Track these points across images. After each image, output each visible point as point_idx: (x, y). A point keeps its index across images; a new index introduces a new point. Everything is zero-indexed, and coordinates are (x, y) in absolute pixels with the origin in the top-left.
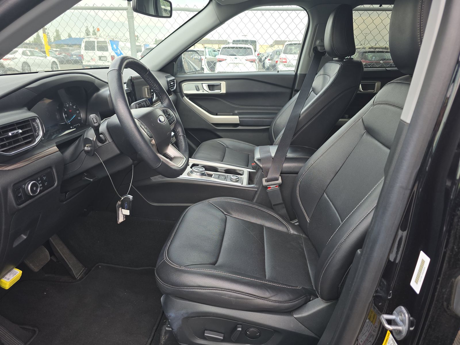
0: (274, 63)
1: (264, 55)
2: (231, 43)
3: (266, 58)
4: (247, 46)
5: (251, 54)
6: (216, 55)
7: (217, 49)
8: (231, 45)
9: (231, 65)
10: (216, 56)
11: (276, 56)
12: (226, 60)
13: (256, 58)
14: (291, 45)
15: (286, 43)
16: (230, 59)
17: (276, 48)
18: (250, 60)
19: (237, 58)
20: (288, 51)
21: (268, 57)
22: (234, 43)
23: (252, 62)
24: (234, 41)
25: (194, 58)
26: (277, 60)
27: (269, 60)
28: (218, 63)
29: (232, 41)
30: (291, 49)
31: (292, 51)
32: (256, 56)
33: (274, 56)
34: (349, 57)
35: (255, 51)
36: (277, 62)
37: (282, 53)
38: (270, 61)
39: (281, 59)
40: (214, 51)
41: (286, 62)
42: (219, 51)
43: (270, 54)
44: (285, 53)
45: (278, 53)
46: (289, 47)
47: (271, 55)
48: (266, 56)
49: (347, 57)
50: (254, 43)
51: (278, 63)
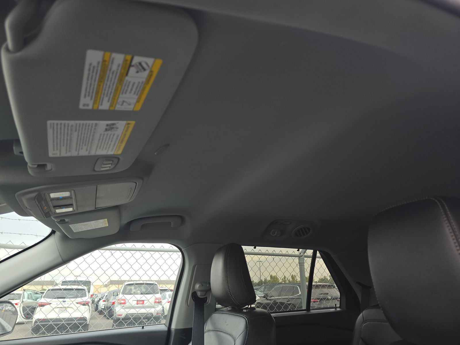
0: (110, 304)
1: (97, 296)
2: (60, 284)
3: (100, 299)
4: (80, 287)
5: (84, 295)
6: (37, 298)
7: (40, 290)
8: (60, 287)
9: (57, 310)
10: (38, 300)
11: (112, 297)
12: (50, 304)
13: (90, 300)
14: (131, 286)
15: (126, 283)
16: (55, 302)
17: (113, 288)
18: (83, 303)
19: (65, 301)
20: (127, 291)
21: (102, 298)
23: (84, 305)
24: (63, 282)
25: (4, 309)
26: (113, 301)
27: (104, 301)
28: (38, 308)
29: (61, 283)
30: (131, 290)
31: (132, 291)
32: (90, 298)
33: (110, 297)
34: (249, 307)
35: (89, 292)
36: (114, 303)
37: (121, 293)
38: (104, 303)
39: (119, 300)
40: (37, 293)
41: (125, 303)
42: (43, 293)
43: (106, 294)
44: (124, 293)
45: (115, 294)
46: (129, 287)
47: (107, 296)
48: (100, 296)
49: (247, 306)
50: (87, 283)
51: (116, 304)
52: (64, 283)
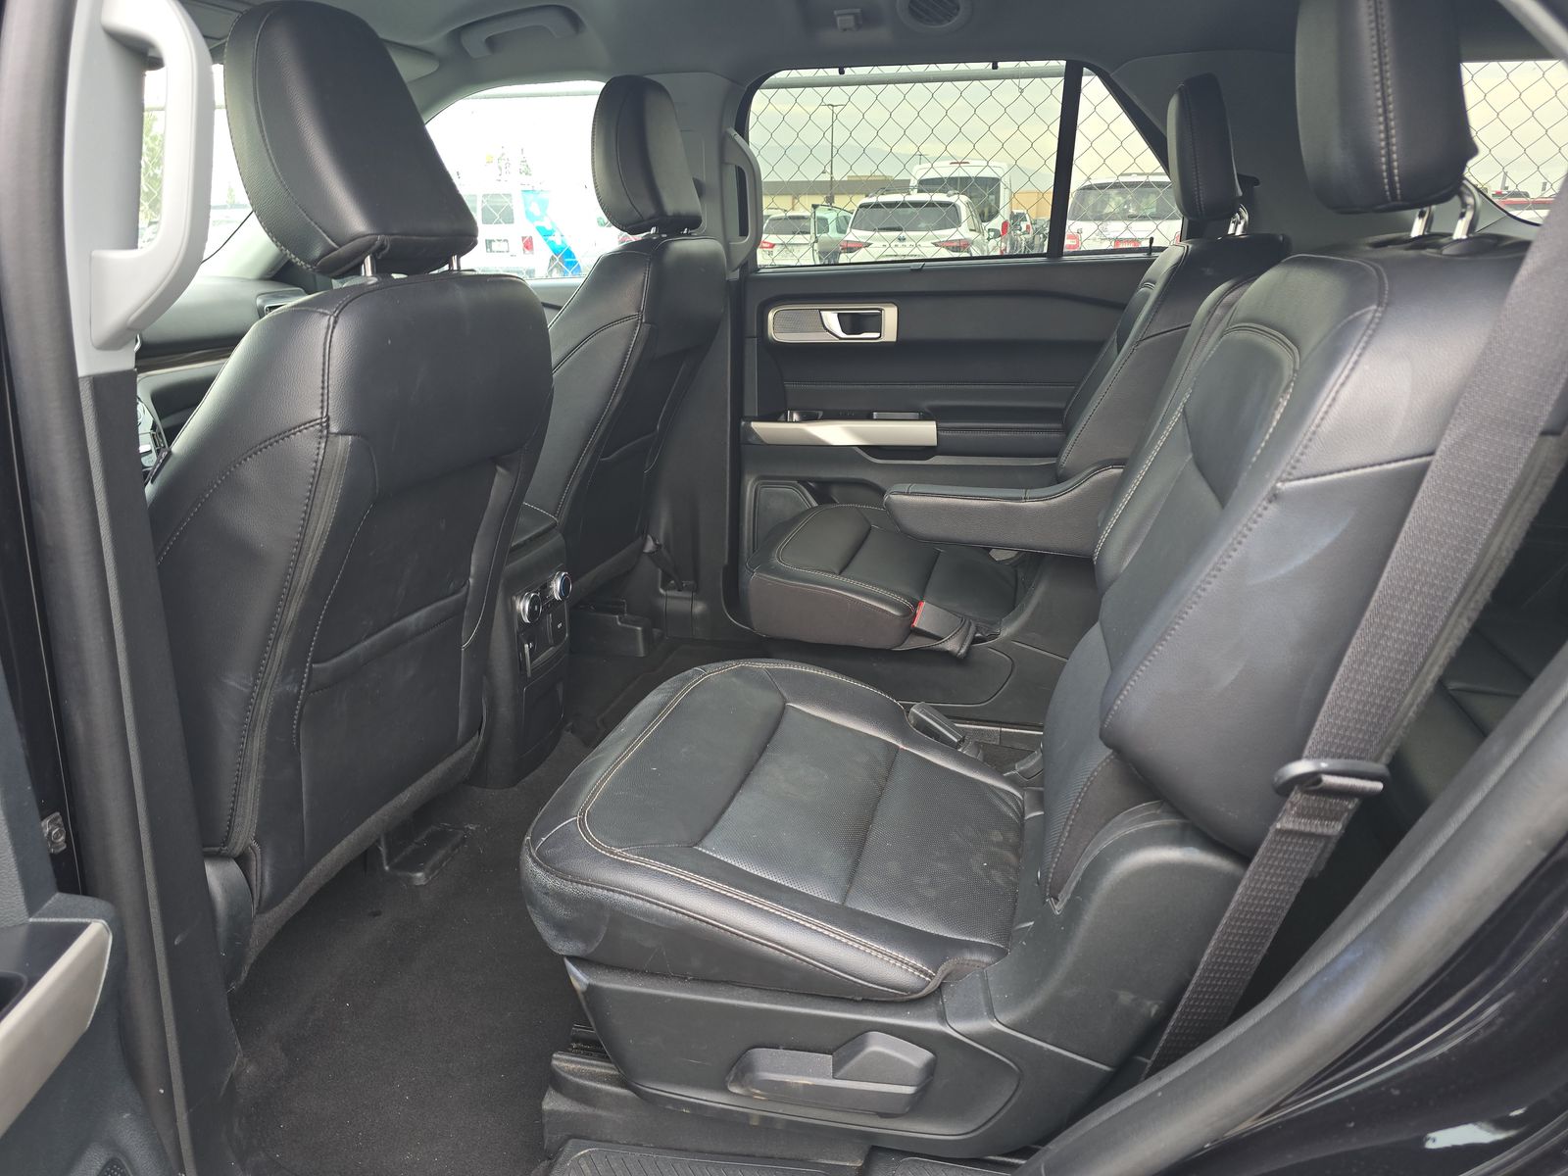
2: (914, 188)
8: (915, 196)
12: (868, 245)
18: (950, 244)
22: (922, 187)
28: (842, 255)
29: (917, 184)
52: (926, 185)
